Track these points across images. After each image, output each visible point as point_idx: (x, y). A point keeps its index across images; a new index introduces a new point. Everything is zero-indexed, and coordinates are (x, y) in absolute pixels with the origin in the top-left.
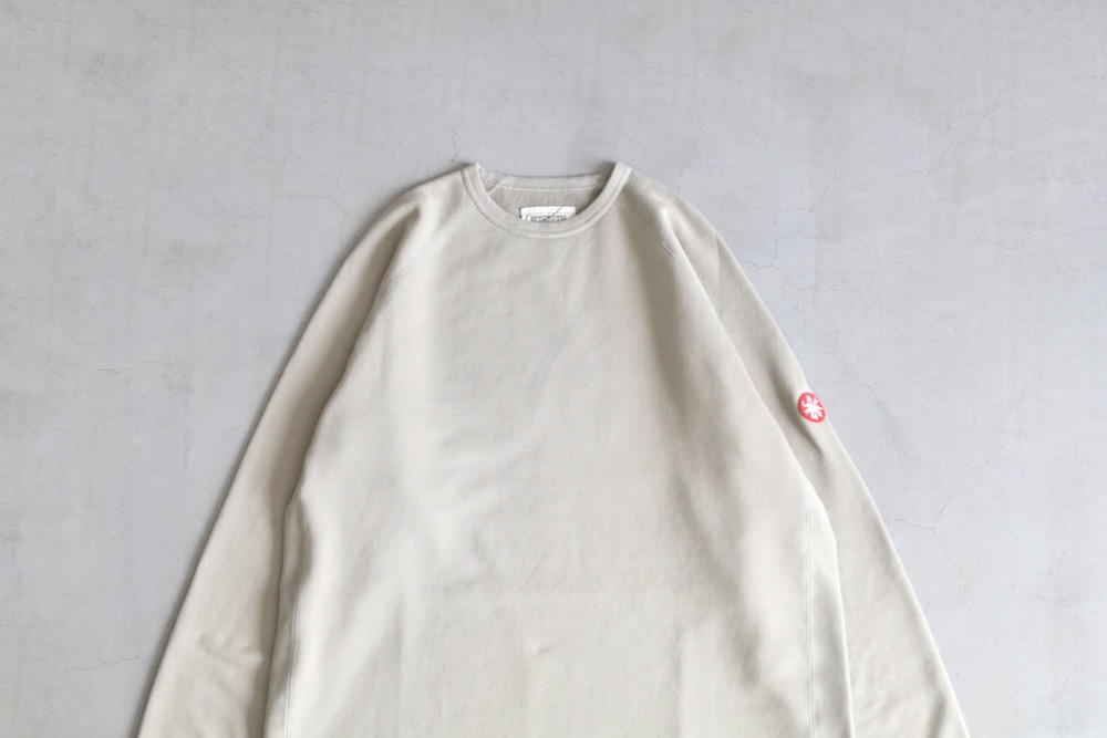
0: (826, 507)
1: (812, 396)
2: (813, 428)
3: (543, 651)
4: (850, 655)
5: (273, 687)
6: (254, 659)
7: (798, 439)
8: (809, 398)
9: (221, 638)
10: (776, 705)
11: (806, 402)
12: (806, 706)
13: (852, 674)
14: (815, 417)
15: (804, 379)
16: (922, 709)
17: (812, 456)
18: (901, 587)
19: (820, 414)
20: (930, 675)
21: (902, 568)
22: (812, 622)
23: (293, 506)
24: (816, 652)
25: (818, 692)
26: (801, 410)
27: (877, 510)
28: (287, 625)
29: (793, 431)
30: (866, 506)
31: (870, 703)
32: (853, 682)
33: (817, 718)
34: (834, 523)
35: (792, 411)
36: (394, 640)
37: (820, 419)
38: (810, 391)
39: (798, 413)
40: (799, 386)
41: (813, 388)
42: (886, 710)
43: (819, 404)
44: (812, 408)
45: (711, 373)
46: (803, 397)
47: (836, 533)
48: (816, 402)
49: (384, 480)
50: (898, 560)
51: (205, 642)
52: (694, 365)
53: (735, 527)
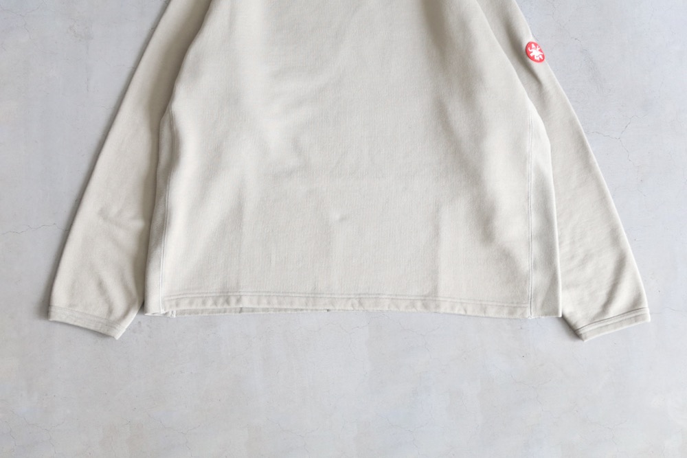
0: (544, 122)
1: (536, 45)
2: (536, 67)
3: (342, 219)
4: (558, 224)
5: (153, 242)
6: (138, 224)
7: (525, 74)
8: (533, 46)
9: (114, 210)
10: (506, 257)
11: (531, 49)
12: (527, 258)
13: (559, 238)
14: (538, 59)
15: (531, 33)
16: (608, 262)
17: (534, 86)
18: (596, 179)
19: (541, 57)
20: (615, 239)
21: (597, 165)
22: (532, 200)
23: (167, 117)
24: (535, 221)
25: (536, 248)
26: (528, 53)
27: (580, 124)
28: (162, 199)
29: (522, 69)
30: (572, 122)
31: (572, 258)
32: (560, 244)
33: (535, 266)
34: (550, 133)
35: (521, 54)
36: (237, 212)
37: (541, 61)
38: (534, 41)
39: (526, 56)
40: (527, 37)
41: (536, 39)
42: (583, 263)
43: (540, 50)
44: (535, 53)
45: (464, 26)
46: (529, 45)
47: (550, 140)
48: (538, 49)
49: (231, 99)
50: (594, 159)
51: (103, 213)
52: (452, 21)
53: (479, 133)
